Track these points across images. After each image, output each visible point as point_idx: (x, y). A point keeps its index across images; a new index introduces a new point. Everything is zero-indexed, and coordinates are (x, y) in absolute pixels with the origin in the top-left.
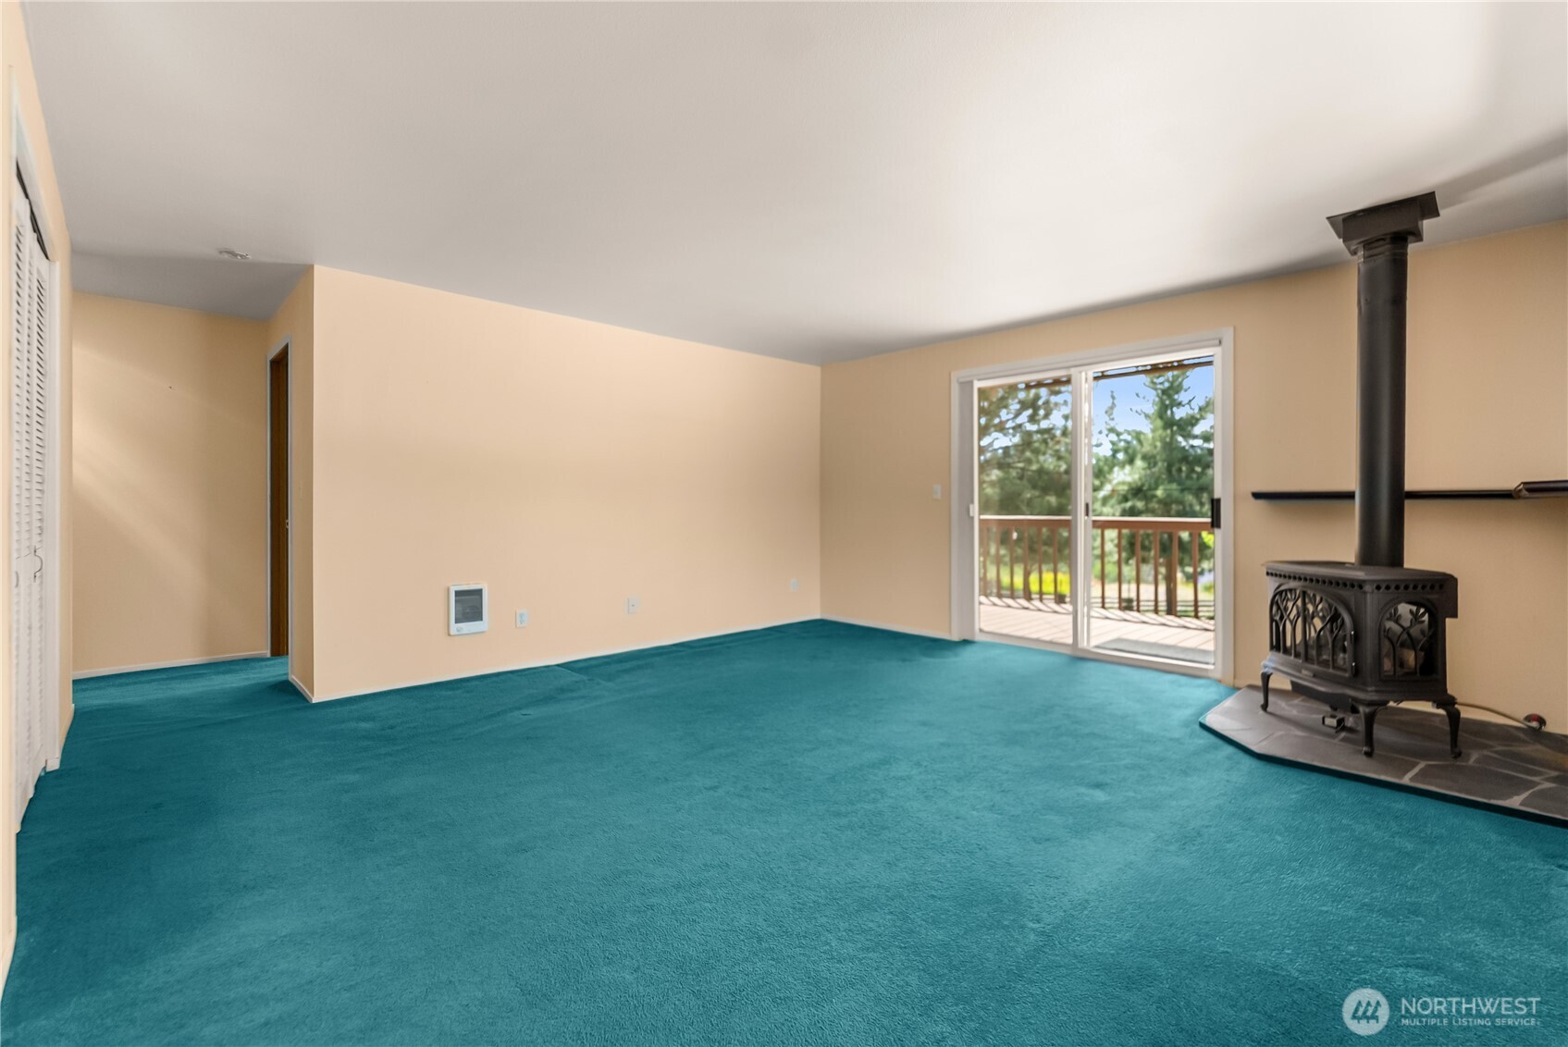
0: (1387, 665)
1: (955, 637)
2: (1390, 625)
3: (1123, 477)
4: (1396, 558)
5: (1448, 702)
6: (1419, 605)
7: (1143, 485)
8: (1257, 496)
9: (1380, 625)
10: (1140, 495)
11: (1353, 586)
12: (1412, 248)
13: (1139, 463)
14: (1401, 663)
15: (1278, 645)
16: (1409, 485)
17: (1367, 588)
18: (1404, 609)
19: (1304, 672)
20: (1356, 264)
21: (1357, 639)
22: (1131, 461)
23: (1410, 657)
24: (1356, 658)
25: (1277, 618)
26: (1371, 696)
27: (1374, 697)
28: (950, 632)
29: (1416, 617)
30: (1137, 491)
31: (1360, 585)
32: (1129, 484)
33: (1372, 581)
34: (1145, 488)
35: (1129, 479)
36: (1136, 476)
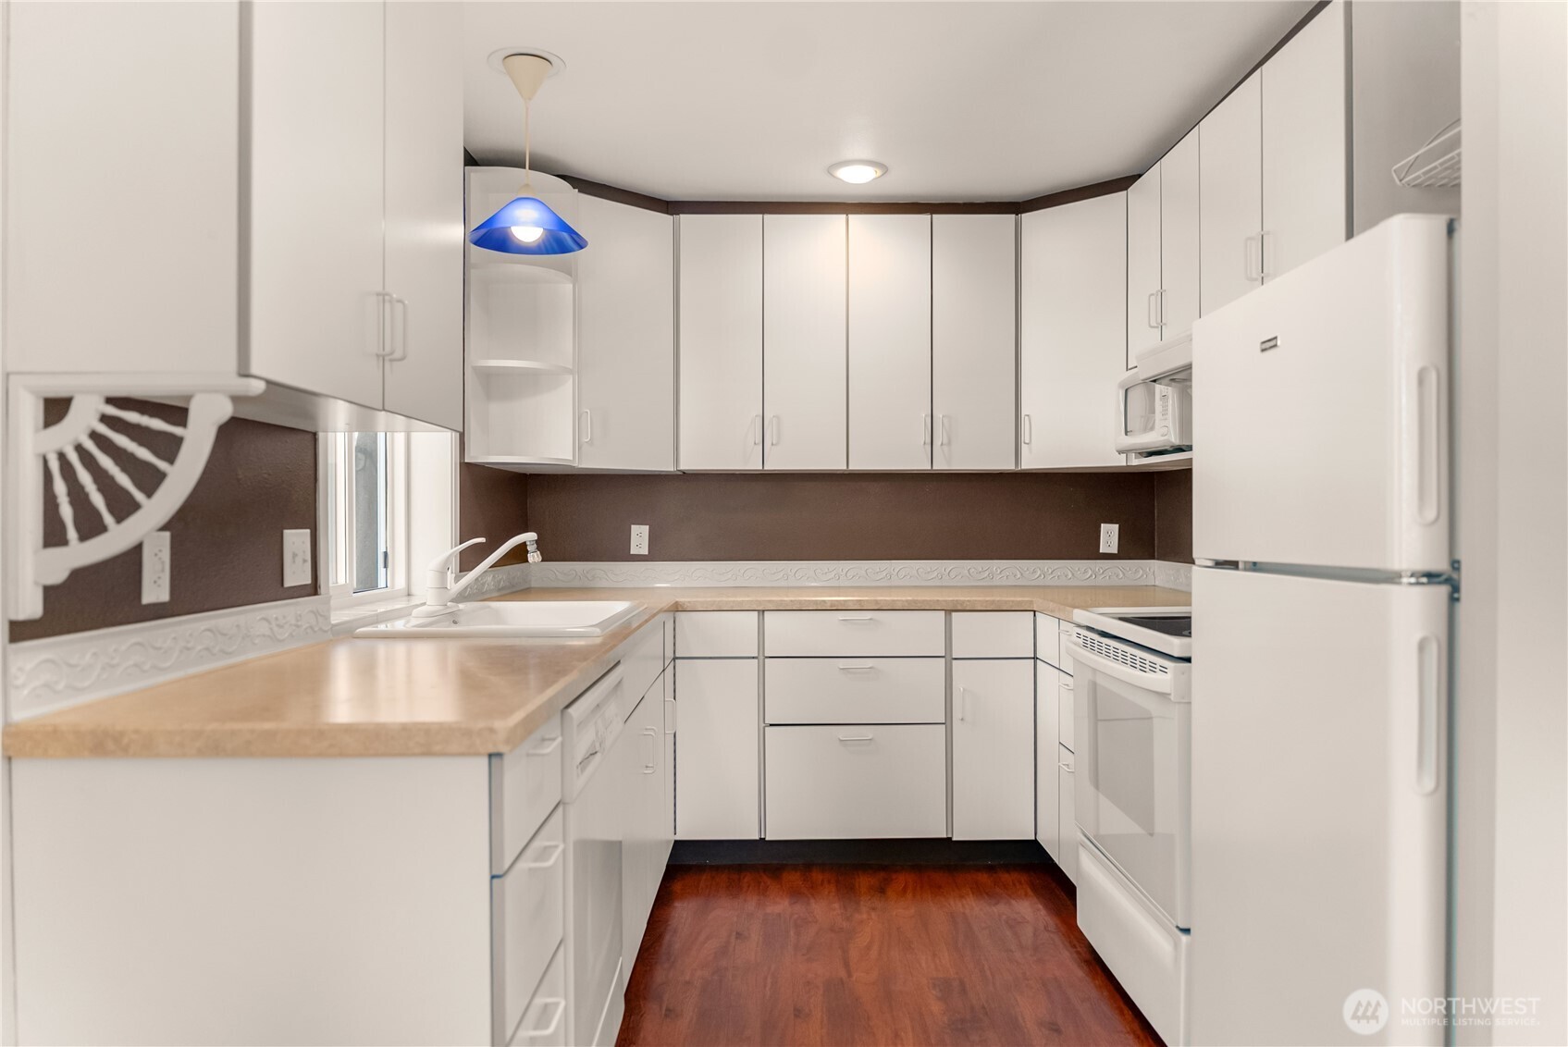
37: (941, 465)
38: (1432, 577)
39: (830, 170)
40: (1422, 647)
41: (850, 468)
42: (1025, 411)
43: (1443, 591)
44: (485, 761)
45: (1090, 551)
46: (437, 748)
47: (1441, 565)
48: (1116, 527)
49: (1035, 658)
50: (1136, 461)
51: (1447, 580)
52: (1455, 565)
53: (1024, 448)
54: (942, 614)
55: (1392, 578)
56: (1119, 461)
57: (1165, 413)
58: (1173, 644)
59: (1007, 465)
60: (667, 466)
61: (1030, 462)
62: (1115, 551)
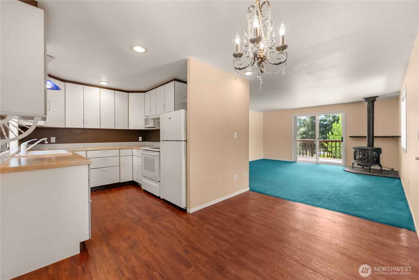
0: (372, 160)
1: (293, 161)
2: (372, 155)
3: (303, 129)
4: (373, 146)
5: (380, 165)
6: (376, 152)
7: (306, 131)
8: (350, 137)
9: (371, 155)
10: (305, 134)
11: (367, 150)
12: (375, 102)
13: (306, 127)
14: (374, 160)
15: (355, 159)
16: (375, 135)
17: (369, 150)
18: (374, 153)
19: (360, 162)
20: (366, 104)
21: (368, 157)
22: (304, 126)
23: (375, 159)
24: (368, 159)
25: (355, 155)
26: (370, 164)
27: (371, 165)
28: (292, 160)
29: (376, 154)
30: (304, 133)
31: (368, 150)
32: (303, 131)
33: (370, 149)
34: (306, 132)
35: (303, 130)
36: (305, 130)
37: (116, 128)
38: (185, 141)
39: (99, 82)
40: (184, 147)
41: (101, 128)
42: (129, 121)
43: (186, 142)
44: (88, 165)
45: (138, 141)
46: (81, 164)
47: (186, 140)
48: (141, 137)
49: (133, 155)
50: (146, 129)
51: (186, 141)
52: (187, 140)
53: (129, 126)
54: (119, 150)
55: (182, 141)
56: (144, 129)
57: (151, 123)
58: (158, 150)
59: (127, 128)
60: (64, 127)
61: (130, 128)
62: (141, 140)
